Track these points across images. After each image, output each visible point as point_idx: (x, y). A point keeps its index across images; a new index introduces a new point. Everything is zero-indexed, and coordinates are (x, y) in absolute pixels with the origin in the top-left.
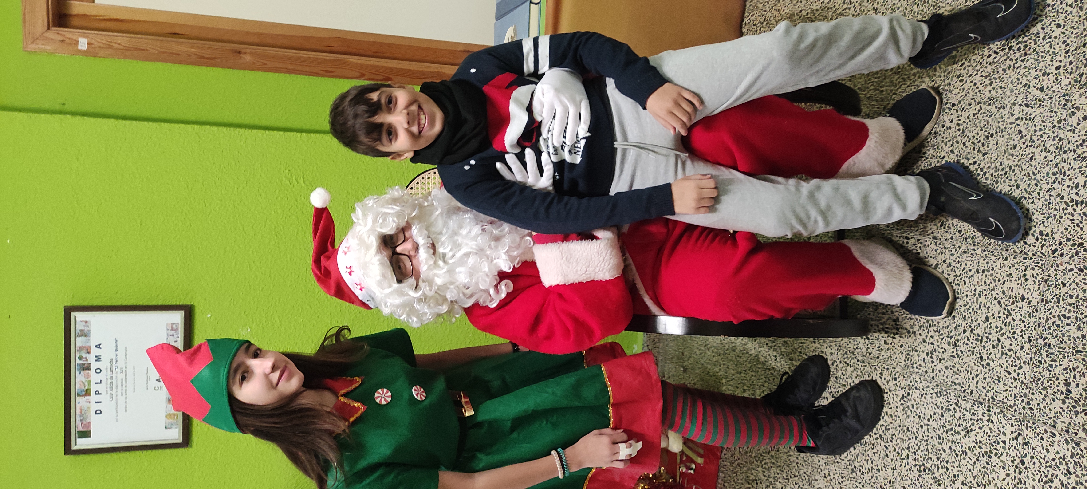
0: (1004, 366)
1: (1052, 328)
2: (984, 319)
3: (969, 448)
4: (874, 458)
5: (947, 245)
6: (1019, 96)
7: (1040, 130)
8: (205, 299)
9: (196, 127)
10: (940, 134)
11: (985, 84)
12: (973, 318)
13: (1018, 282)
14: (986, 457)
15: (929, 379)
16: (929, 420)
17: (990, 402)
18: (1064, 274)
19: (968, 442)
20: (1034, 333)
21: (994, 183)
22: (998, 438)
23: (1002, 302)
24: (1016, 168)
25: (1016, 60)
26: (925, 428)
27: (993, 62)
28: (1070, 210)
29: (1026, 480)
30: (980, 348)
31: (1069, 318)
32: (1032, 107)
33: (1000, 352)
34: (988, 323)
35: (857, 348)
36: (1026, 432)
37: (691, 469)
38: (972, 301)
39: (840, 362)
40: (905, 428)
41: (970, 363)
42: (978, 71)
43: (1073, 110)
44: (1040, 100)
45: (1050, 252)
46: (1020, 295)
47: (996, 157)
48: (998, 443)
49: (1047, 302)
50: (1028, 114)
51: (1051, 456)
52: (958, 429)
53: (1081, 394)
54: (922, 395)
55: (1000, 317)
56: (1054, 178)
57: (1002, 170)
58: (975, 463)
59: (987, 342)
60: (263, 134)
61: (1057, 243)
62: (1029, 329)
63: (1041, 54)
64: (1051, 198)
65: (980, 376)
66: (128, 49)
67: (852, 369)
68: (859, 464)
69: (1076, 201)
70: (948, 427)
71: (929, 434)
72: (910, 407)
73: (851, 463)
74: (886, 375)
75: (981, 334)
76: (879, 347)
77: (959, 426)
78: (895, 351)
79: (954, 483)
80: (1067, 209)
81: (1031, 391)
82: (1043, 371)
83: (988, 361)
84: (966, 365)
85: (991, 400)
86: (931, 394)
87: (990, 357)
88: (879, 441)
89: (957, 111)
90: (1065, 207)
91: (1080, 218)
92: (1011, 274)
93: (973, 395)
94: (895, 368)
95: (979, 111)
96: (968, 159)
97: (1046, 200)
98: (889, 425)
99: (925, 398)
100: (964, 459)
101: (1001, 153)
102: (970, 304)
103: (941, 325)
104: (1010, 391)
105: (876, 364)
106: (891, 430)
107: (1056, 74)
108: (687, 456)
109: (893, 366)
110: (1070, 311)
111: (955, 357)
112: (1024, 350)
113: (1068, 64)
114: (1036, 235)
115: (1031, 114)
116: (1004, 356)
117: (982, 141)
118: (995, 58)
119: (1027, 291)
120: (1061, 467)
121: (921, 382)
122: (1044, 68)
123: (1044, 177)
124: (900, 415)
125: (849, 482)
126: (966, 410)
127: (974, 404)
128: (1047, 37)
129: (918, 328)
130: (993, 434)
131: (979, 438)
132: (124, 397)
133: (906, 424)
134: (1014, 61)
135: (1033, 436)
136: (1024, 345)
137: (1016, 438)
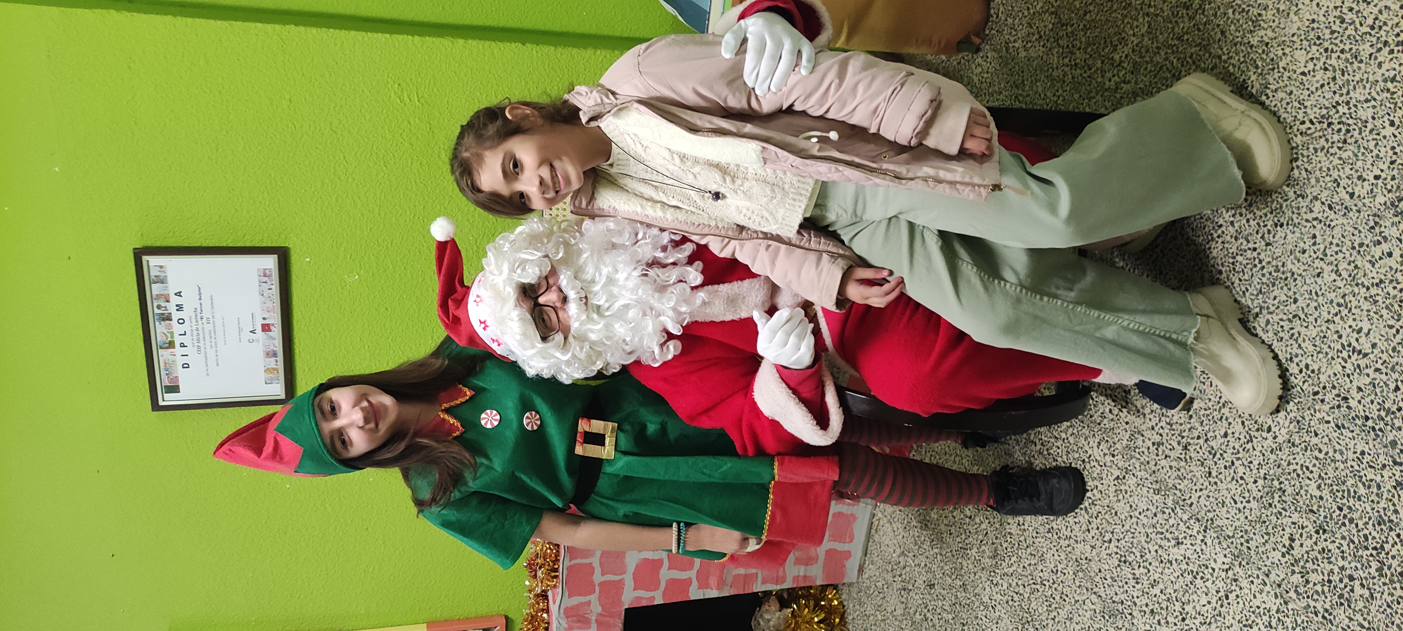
0: (1232, 493)
1: (1292, 474)
2: (1222, 433)
3: (1176, 560)
4: (1074, 527)
6: (1324, 191)
7: (1338, 245)
8: (302, 240)
12: (1211, 428)
14: (1191, 576)
15: (1149, 471)
16: (1140, 514)
18: (1320, 423)
19: (1176, 553)
20: (1271, 472)
21: (1270, 285)
22: (1208, 562)
23: (1246, 423)
24: (1299, 278)
25: (1333, 143)
26: (1134, 520)
28: (1345, 354)
29: (1226, 615)
30: (1212, 462)
31: (1312, 472)
32: (1335, 213)
33: (1231, 476)
36: (1237, 569)
38: (1215, 407)
40: (1113, 511)
41: (1197, 474)
43: (1380, 238)
44: (1346, 208)
45: (1311, 392)
46: (1267, 425)
47: (1280, 254)
48: (1207, 568)
49: (1293, 445)
50: (1329, 219)
51: (1256, 602)
52: (1168, 535)
53: (1303, 555)
54: (1138, 485)
55: (1240, 439)
56: (1337, 309)
57: (1283, 273)
58: (1178, 577)
59: (1220, 459)
61: (1321, 385)
62: (1268, 466)
63: (1362, 150)
64: (1329, 331)
65: (1204, 491)
69: (1354, 347)
70: (1159, 529)
71: (1137, 528)
74: (1104, 446)
75: (1215, 448)
76: (1102, 413)
77: (1171, 533)
78: (1119, 425)
79: (1153, 587)
80: (1341, 352)
81: (1253, 531)
82: (1271, 515)
83: (1216, 480)
84: (1192, 474)
85: (1210, 522)
86: (1149, 488)
87: (1219, 476)
88: (1083, 512)
90: (1340, 348)
91: (1353, 369)
93: (1193, 508)
94: (1115, 444)
96: (1248, 242)
97: (1322, 331)
99: (1141, 489)
100: (1169, 568)
101: (1286, 252)
102: (1211, 411)
103: (1175, 419)
104: (1232, 521)
105: (1096, 430)
106: (1098, 507)
107: (1373, 184)
110: (1314, 465)
111: (1181, 460)
112: (1257, 484)
113: (1389, 178)
115: (1331, 221)
116: (1234, 482)
117: (1269, 227)
118: (1309, 128)
120: (1264, 617)
121: (1140, 471)
122: (1361, 170)
123: (1326, 303)
124: (1111, 495)
125: (1043, 540)
126: (1181, 520)
127: (1191, 517)
128: (1375, 132)
129: (1149, 411)
130: (1204, 556)
131: (1188, 554)
132: (214, 349)
133: (1115, 507)
134: (1330, 144)
135: (1244, 576)
136: (1258, 479)
137: (1227, 571)
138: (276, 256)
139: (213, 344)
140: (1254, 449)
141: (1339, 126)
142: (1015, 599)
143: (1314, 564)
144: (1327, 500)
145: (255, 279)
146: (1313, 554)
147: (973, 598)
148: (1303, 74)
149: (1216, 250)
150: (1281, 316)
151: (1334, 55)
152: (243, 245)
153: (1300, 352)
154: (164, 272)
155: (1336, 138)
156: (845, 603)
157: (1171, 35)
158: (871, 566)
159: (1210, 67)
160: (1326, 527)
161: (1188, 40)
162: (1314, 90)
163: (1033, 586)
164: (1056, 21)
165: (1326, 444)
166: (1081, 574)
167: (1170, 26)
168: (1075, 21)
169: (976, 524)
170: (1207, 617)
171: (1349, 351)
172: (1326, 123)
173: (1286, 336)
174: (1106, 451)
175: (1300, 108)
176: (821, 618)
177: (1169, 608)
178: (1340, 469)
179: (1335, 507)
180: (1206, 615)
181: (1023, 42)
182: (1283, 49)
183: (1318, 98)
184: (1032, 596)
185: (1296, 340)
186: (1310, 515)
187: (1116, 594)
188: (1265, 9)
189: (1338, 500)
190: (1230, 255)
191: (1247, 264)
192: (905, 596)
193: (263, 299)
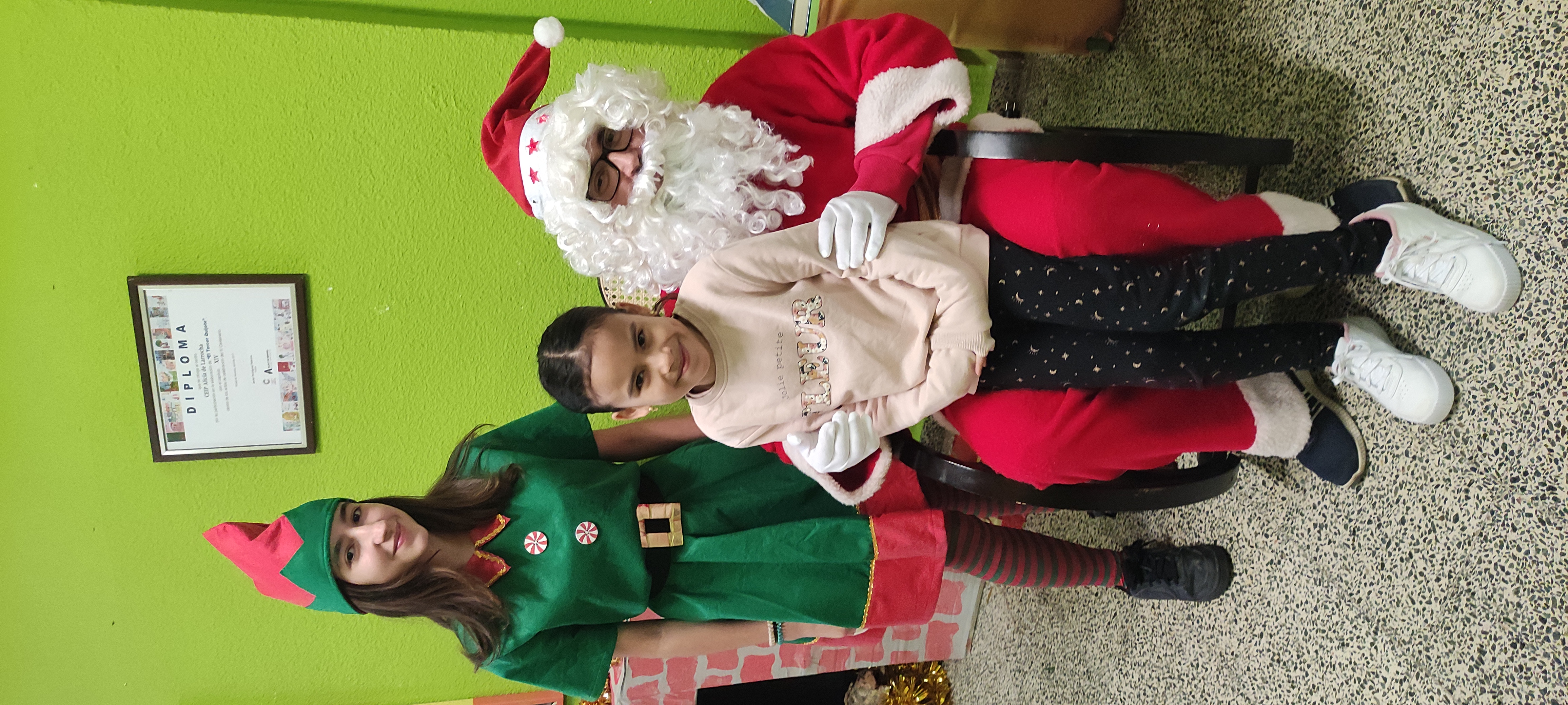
0: (1409, 591)
1: (1483, 574)
2: (1399, 519)
3: (1340, 664)
4: (1218, 615)
6: (1531, 236)
7: (1546, 302)
8: (323, 267)
11: (1487, 192)
12: (1385, 511)
13: (1455, 495)
14: (1357, 684)
15: (1309, 557)
16: (1297, 606)
18: (1519, 516)
19: (1341, 656)
20: (1458, 569)
21: (1461, 346)
22: (1378, 670)
23: (1428, 510)
24: (1497, 340)
25: (1542, 178)
26: (1291, 613)
27: (1509, 164)
28: (1552, 435)
30: (1385, 553)
31: (1508, 573)
32: (1543, 263)
33: (1409, 570)
34: (1403, 527)
36: (1414, 681)
38: (1390, 488)
40: (1266, 601)
41: (1366, 564)
42: (1482, 166)
44: (1557, 258)
45: (1509, 478)
48: (1377, 676)
49: (1486, 539)
52: (1331, 634)
53: (1495, 671)
54: (1296, 573)
55: (1420, 528)
56: (1543, 380)
57: (1477, 333)
58: (1342, 684)
59: (1395, 549)
61: (1522, 470)
62: (1454, 562)
64: (1532, 405)
70: (1319, 626)
74: (1255, 523)
75: (1390, 536)
76: (1254, 485)
77: (1334, 632)
78: (1274, 500)
79: (1311, 694)
80: (1548, 432)
81: (1434, 637)
82: (1457, 620)
83: (1391, 574)
84: (1361, 564)
85: (1381, 623)
86: (1309, 577)
87: (1394, 570)
88: (1229, 599)
90: (1547, 428)
91: (1561, 453)
92: (1449, 480)
93: (1361, 604)
94: (1268, 522)
97: (1524, 405)
99: (1299, 578)
100: (1330, 673)
102: (1386, 491)
103: (1342, 498)
104: (1408, 624)
106: (1247, 594)
110: (1511, 566)
111: (1349, 547)
112: (1440, 583)
114: (1497, 446)
115: (1539, 272)
116: (1412, 578)
118: (1513, 159)
119: (1464, 512)
121: (1298, 556)
124: (1263, 582)
125: (1182, 628)
126: (1347, 617)
127: (1359, 615)
129: (1311, 486)
130: (1374, 662)
131: (1355, 658)
132: (224, 391)
133: (1268, 595)
134: (1538, 180)
135: (1422, 690)
136: (1441, 577)
137: (1401, 682)
138: (293, 285)
139: (223, 385)
140: (1437, 541)
141: (1550, 159)
142: (1147, 694)
143: (1509, 683)
144: (1527, 609)
145: (270, 313)
146: (1508, 672)
147: (1099, 688)
148: (1506, 92)
149: (1394, 301)
150: (1473, 384)
151: (1546, 72)
152: (256, 273)
153: (1496, 428)
154: (163, 303)
155: (1546, 172)
156: (951, 681)
157: (1344, 39)
158: (981, 641)
159: (1391, 80)
160: (1525, 641)
161: (1364, 46)
162: (1520, 113)
163: (1169, 680)
164: (1205, 17)
165: (1526, 541)
166: (1225, 671)
167: (1343, 28)
168: (1227, 18)
169: (1103, 602)
171: (1557, 431)
172: (1534, 154)
173: (1478, 408)
174: (1258, 530)
175: (1501, 134)
176: (922, 698)
178: (1543, 573)
179: (1536, 618)
181: (1165, 40)
182: (1482, 62)
183: (1525, 123)
184: (1168, 691)
185: (1492, 414)
186: (1505, 625)
187: (1268, 698)
188: (1460, 12)
189: (1540, 609)
190: (1412, 307)
191: (1433, 319)
192: (1020, 679)
193: (280, 335)
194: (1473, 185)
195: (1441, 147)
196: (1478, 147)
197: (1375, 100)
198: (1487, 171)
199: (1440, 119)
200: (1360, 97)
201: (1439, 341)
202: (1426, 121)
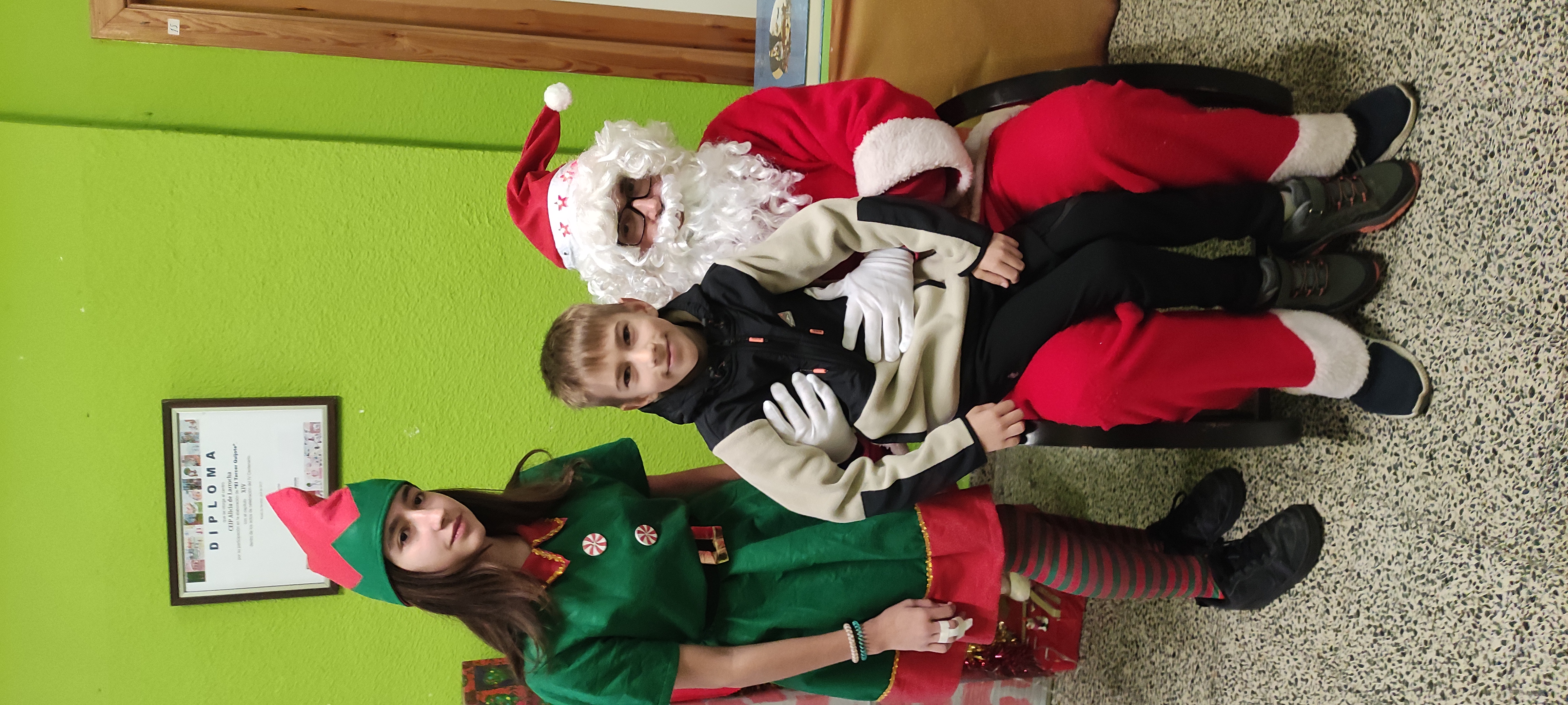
0: (1502, 489)
2: (1473, 420)
3: (1448, 604)
4: (1308, 614)
5: (1422, 312)
6: (1535, 97)
8: (356, 389)
9: (337, 144)
10: (1415, 152)
11: (1484, 78)
12: (1458, 420)
13: (1525, 369)
14: (1472, 617)
15: (1391, 505)
16: (1389, 563)
17: (1481, 539)
19: (1446, 595)
20: (1547, 443)
21: (1494, 225)
22: (1491, 590)
23: (1501, 398)
24: (1527, 203)
25: (1532, 43)
26: (1384, 574)
27: (1497, 46)
29: (1531, 650)
30: (1467, 462)
32: (1554, 115)
33: (1497, 469)
34: (1480, 427)
35: (1286, 459)
36: (1531, 583)
37: (1043, 625)
38: (1457, 394)
39: (1261, 478)
40: (1355, 574)
41: (1451, 483)
42: (1473, 59)
46: (1529, 388)
47: (1498, 187)
48: (1491, 598)
50: (1548, 124)
52: (1432, 576)
54: (1380, 528)
55: (1497, 419)
57: (1507, 205)
58: (1456, 625)
59: (1477, 454)
60: (429, 153)
62: (1541, 437)
65: (1465, 502)
66: (236, 33)
67: (1278, 488)
68: (1286, 623)
70: (1418, 573)
71: (1389, 583)
72: (1363, 544)
73: (1276, 620)
74: (1327, 497)
75: (1468, 442)
76: (1318, 458)
77: (1434, 572)
78: (1342, 463)
79: (1425, 653)
81: (1541, 526)
82: (1560, 497)
84: (1446, 486)
85: (1482, 537)
86: (1395, 526)
87: (1481, 475)
88: (1316, 590)
89: (1441, 118)
92: (1515, 357)
93: (1455, 529)
95: (1473, 118)
96: (1456, 189)
98: (1330, 569)
99: (1385, 531)
100: (1441, 619)
101: (1505, 181)
102: (1454, 399)
103: (1410, 428)
104: (1510, 524)
105: (1313, 481)
106: (1334, 576)
108: (1036, 606)
109: (1338, 485)
111: (1428, 474)
112: (1532, 466)
115: (1551, 125)
116: (1502, 474)
117: (1477, 163)
118: (1500, 40)
119: (1538, 382)
121: (1379, 509)
124: (1348, 554)
125: (1272, 647)
126: (1445, 550)
127: (1456, 541)
129: (1376, 431)
130: (1484, 584)
131: (1462, 590)
132: (249, 524)
133: (1356, 567)
134: (1529, 46)
135: (1543, 589)
136: (1532, 459)
137: (1518, 591)
138: (325, 406)
139: (248, 518)
140: (1518, 424)
141: (1536, 23)
149: (1419, 215)
150: (1514, 255)
152: (289, 396)
153: (1549, 285)
154: (195, 428)
155: (1535, 36)
157: (1319, 14)
159: (1370, 27)
161: (1338, 11)
166: (1328, 673)
170: (1505, 664)
172: (1519, 26)
173: (1526, 274)
175: (1484, 24)
177: (1453, 672)
180: (1503, 661)
187: (1379, 680)
190: (1437, 212)
191: (1460, 214)
193: (309, 460)
194: (1469, 79)
195: (1430, 61)
196: (1465, 44)
197: (1359, 51)
198: (1479, 61)
199: (1424, 38)
200: (1344, 54)
201: (1471, 231)
202: (1411, 46)
